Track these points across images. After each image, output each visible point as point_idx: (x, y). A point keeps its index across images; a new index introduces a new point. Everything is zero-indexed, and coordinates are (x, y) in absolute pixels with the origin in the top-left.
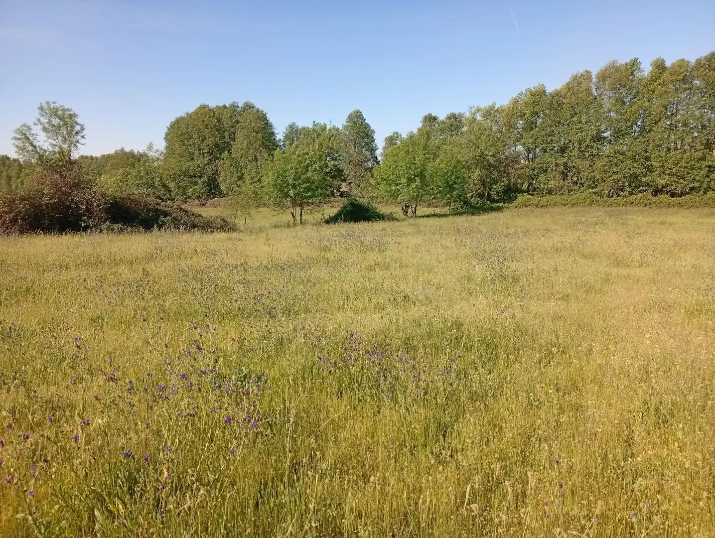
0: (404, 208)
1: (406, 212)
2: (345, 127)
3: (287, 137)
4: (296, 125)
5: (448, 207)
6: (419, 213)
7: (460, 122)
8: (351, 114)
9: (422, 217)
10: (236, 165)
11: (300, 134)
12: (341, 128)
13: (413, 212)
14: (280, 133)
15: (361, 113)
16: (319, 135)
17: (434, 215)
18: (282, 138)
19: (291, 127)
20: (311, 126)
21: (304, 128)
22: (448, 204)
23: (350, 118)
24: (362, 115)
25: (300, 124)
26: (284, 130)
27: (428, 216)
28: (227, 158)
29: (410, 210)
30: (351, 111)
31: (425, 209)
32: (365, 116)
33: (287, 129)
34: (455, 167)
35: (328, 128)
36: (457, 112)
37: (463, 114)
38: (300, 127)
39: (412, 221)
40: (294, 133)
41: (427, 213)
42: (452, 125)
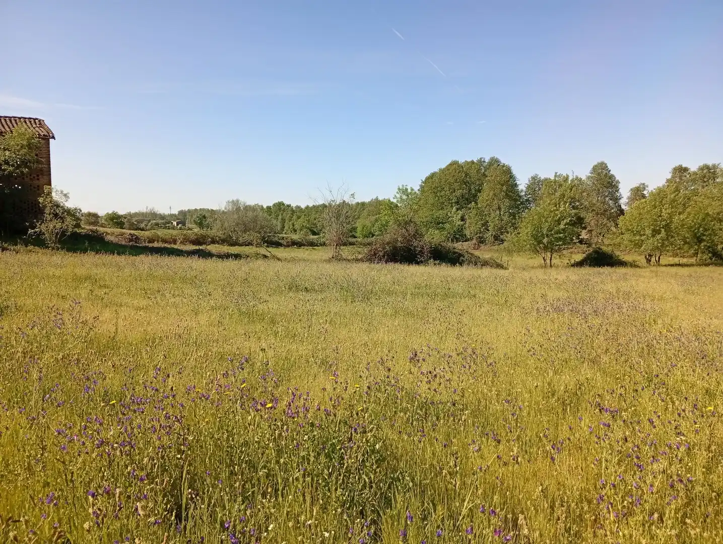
0: (647, 257)
1: (649, 261)
2: (588, 178)
3: (528, 187)
4: (539, 177)
5: (695, 258)
6: (662, 262)
7: (714, 173)
8: (596, 166)
9: (666, 266)
10: (480, 214)
11: (542, 185)
12: (584, 178)
13: (656, 261)
14: (522, 184)
15: (606, 164)
16: (561, 185)
17: (679, 265)
18: (524, 189)
19: (533, 178)
20: (552, 178)
21: (546, 179)
22: (696, 254)
23: (595, 169)
24: (607, 167)
25: (542, 176)
26: (527, 182)
27: (672, 265)
28: (474, 208)
29: (653, 259)
30: (596, 163)
31: (671, 259)
32: (610, 167)
33: (529, 181)
34: (704, 219)
35: (570, 178)
36: (710, 163)
37: (718, 165)
38: (542, 178)
39: (654, 269)
40: (536, 183)
41: (672, 263)
42: (705, 177)
